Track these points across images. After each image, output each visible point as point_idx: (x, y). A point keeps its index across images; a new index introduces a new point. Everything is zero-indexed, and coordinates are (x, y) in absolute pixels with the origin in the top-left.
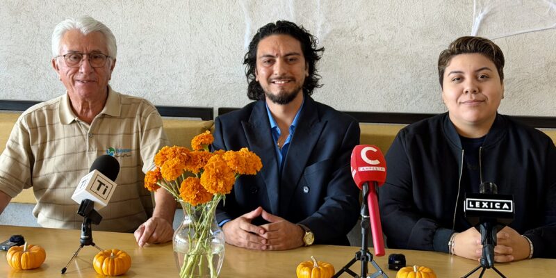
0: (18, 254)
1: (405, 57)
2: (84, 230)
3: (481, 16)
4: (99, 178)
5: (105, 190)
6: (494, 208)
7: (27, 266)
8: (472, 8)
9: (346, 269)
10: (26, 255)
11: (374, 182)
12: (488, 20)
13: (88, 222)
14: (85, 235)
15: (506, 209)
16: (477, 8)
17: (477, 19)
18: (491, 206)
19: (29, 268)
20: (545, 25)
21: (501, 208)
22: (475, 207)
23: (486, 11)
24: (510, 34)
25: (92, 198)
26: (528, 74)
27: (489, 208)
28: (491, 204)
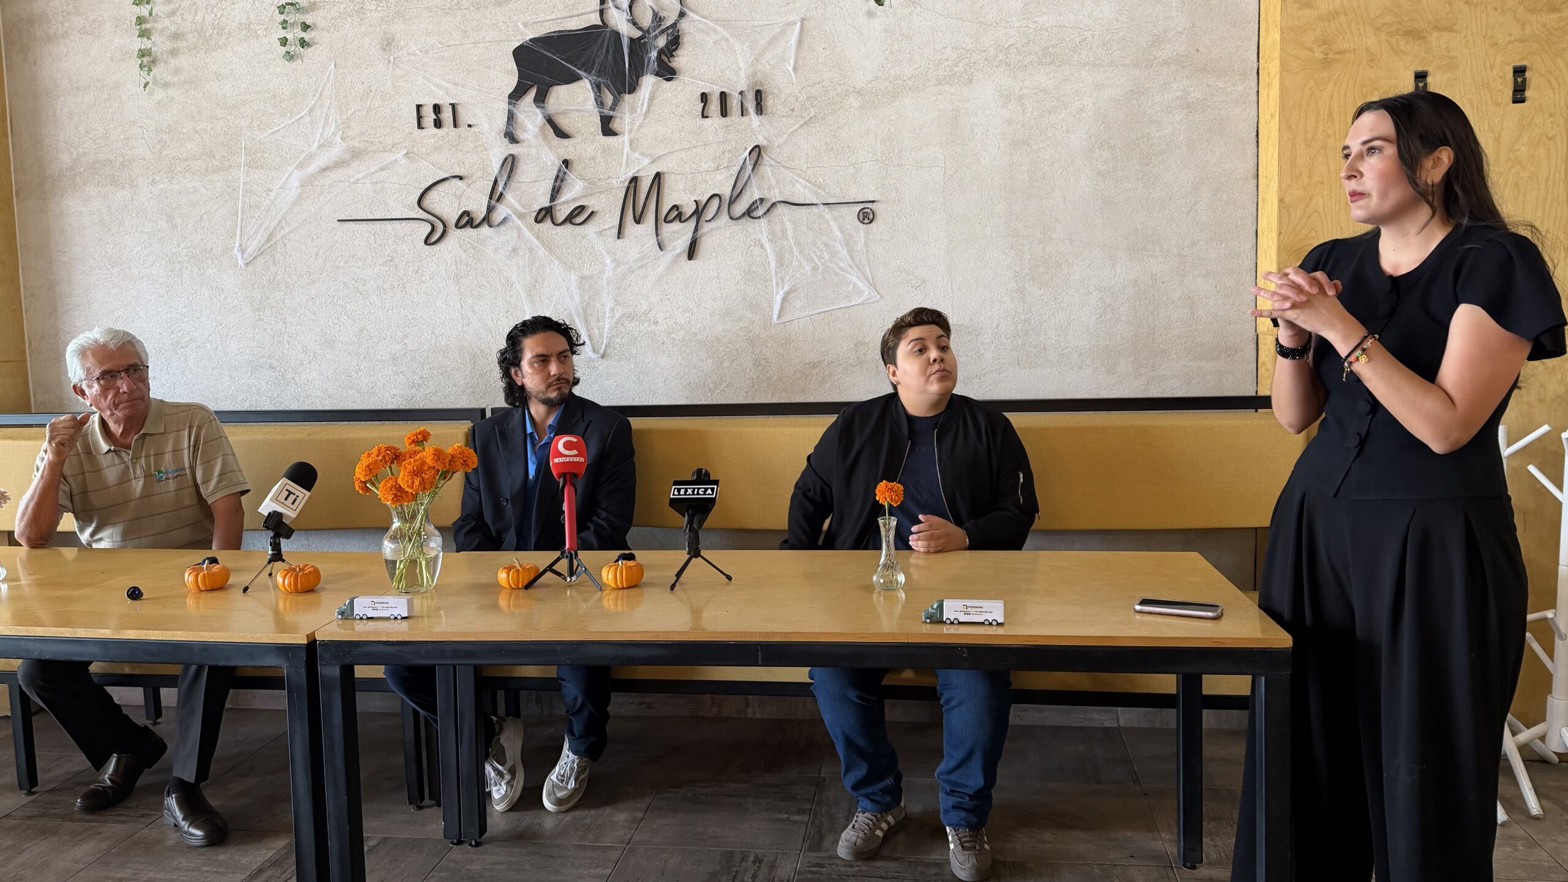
0: (195, 573)
1: (704, 341)
2: (271, 545)
3: (781, 293)
4: (287, 487)
5: (295, 500)
6: (698, 494)
7: (206, 586)
8: (772, 285)
9: (550, 568)
10: (204, 575)
11: (571, 473)
12: (789, 297)
13: (277, 536)
14: (273, 550)
15: (709, 494)
16: (777, 285)
17: (778, 297)
18: (696, 493)
19: (208, 588)
20: (850, 302)
21: (705, 494)
22: (679, 494)
23: (786, 288)
24: (814, 312)
25: (280, 509)
26: (836, 356)
27: (693, 494)
28: (696, 490)
